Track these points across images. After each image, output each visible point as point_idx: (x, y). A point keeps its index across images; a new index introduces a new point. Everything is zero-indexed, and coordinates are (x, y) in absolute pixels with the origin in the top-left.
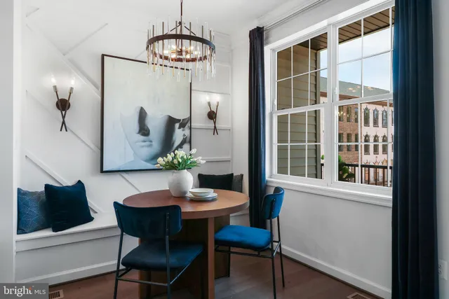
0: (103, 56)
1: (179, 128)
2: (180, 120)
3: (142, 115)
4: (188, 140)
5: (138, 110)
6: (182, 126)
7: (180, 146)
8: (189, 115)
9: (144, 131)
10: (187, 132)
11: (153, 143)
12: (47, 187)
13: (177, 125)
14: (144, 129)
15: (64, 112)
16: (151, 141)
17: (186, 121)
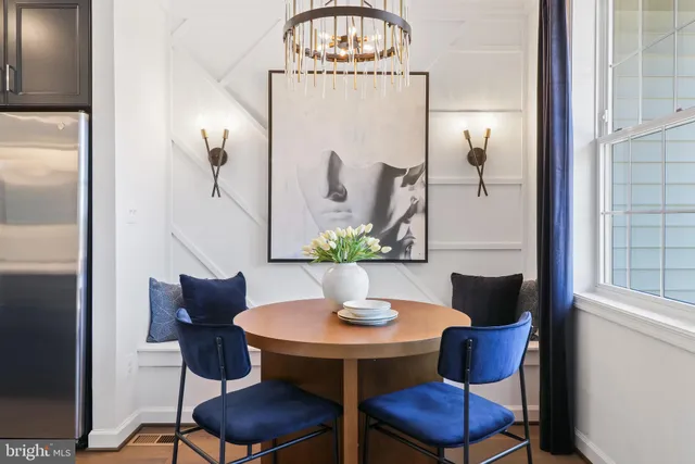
0: (271, 72)
1: (403, 185)
2: (405, 170)
3: (334, 165)
4: (421, 206)
5: (327, 157)
6: (410, 180)
7: (406, 218)
8: (424, 161)
9: (337, 193)
10: (419, 192)
11: (353, 214)
12: (183, 278)
13: (399, 180)
14: (337, 190)
15: (216, 168)
16: (349, 211)
17: (417, 172)
